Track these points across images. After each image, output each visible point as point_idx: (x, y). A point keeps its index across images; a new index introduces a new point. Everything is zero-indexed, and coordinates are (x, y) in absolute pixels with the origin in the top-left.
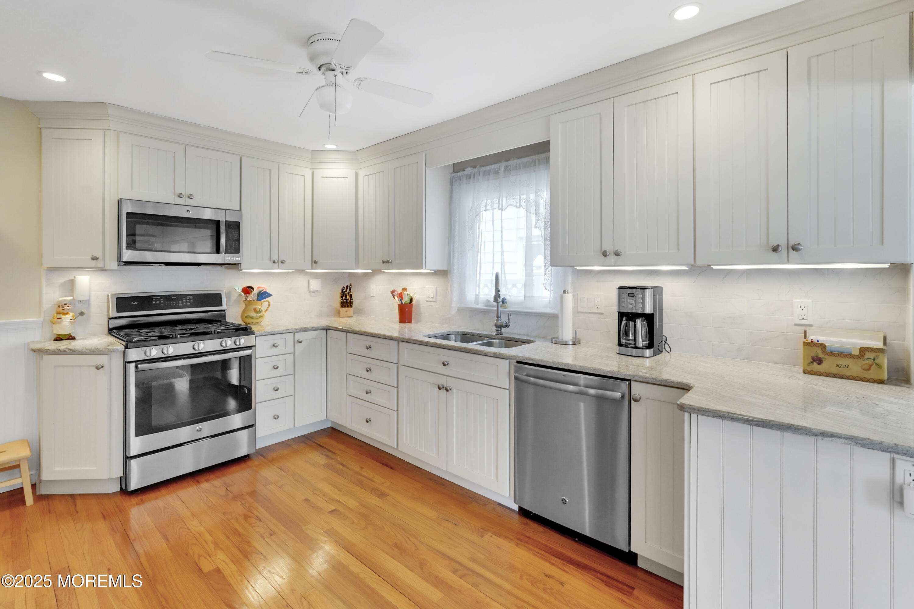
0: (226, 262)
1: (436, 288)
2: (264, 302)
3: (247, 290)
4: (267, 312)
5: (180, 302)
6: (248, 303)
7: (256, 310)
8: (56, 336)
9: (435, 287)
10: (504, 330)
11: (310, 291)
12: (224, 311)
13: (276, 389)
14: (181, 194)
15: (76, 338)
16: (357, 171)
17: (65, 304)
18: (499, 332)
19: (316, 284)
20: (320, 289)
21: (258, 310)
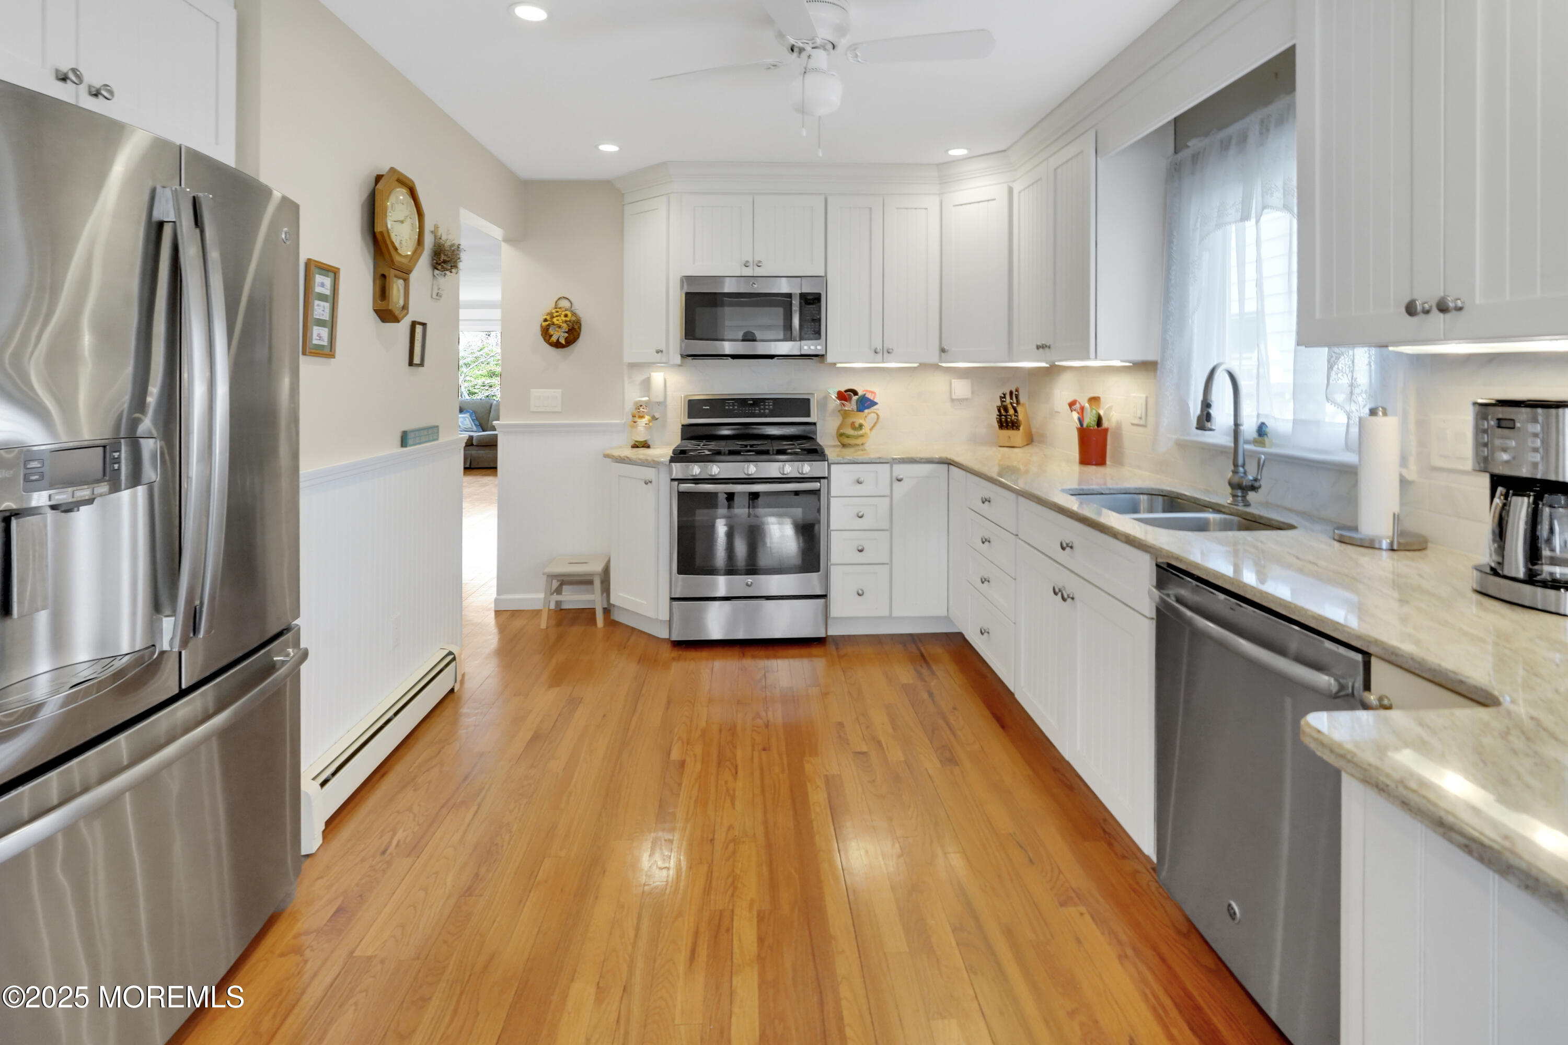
0: (803, 352)
1: (1147, 398)
2: (869, 413)
3: (843, 396)
4: (874, 431)
5: (757, 408)
6: (845, 414)
7: (854, 425)
8: (633, 443)
9: (1144, 396)
10: (1251, 496)
11: (953, 400)
12: (815, 424)
13: (860, 548)
14: (747, 262)
15: (651, 446)
16: (1011, 184)
17: (641, 406)
18: (1240, 499)
19: (961, 388)
20: (970, 396)
21: (857, 425)
